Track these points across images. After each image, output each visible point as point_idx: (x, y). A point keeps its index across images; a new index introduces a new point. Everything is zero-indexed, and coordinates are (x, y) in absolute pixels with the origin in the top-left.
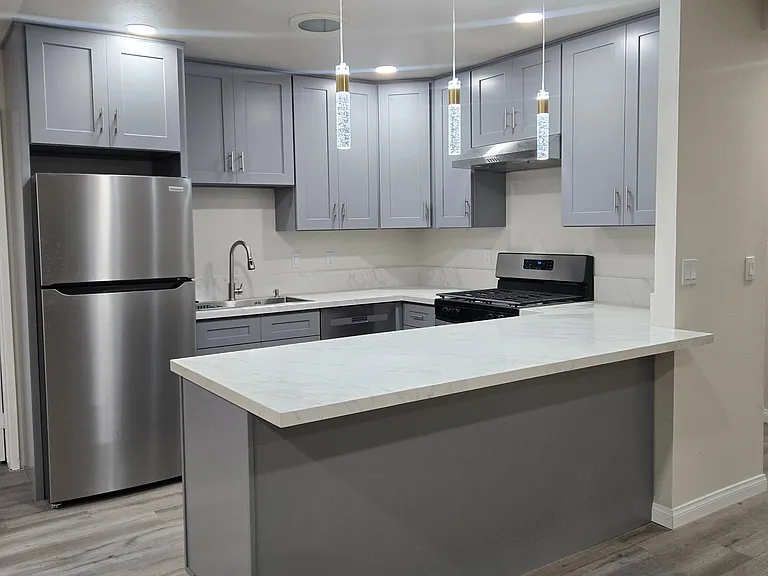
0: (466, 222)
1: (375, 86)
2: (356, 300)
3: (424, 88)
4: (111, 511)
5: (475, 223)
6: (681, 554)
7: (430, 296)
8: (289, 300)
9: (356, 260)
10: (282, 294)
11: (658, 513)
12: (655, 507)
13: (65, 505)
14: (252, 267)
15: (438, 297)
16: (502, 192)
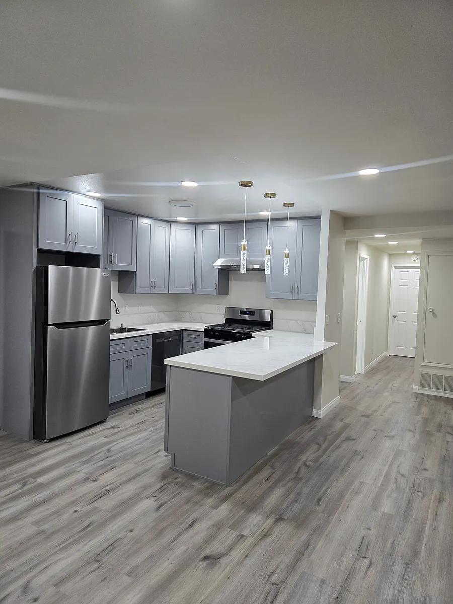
0: (215, 293)
1: (169, 224)
2: (167, 329)
3: (192, 228)
4: (79, 441)
5: (219, 294)
6: (329, 426)
7: (202, 327)
8: (130, 330)
9: (151, 309)
10: (124, 326)
11: (315, 413)
12: (314, 411)
13: (51, 440)
14: (118, 312)
15: (206, 328)
16: (228, 279)
